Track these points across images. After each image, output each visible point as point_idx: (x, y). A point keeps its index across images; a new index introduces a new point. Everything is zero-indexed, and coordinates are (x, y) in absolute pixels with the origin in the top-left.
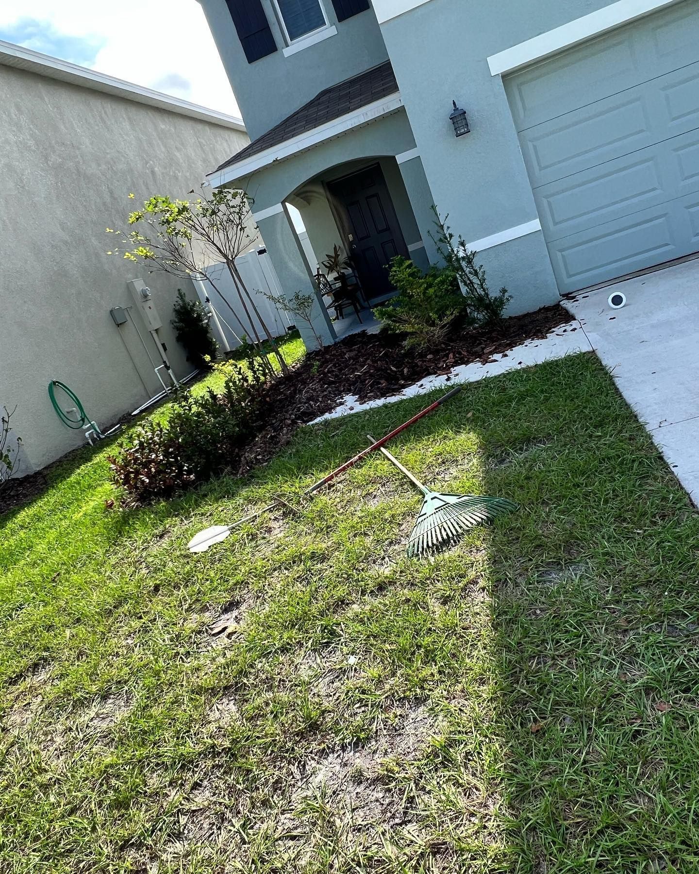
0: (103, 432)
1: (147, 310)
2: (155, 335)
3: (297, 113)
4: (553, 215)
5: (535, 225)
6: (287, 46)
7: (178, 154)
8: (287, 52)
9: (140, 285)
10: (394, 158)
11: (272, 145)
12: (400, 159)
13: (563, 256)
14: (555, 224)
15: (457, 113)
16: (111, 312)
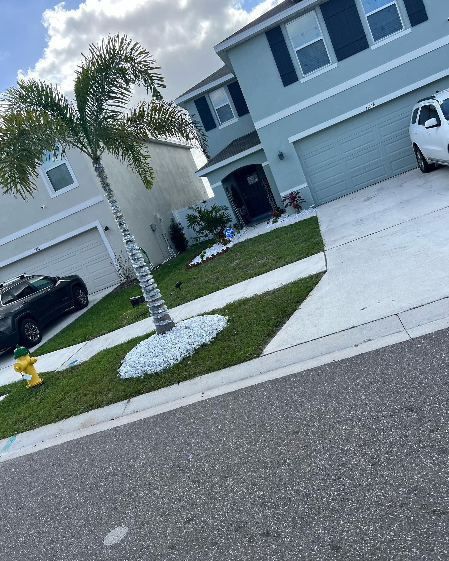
0: (155, 268)
1: (161, 225)
2: (164, 236)
3: (225, 149)
4: (311, 182)
5: (306, 185)
6: (220, 125)
7: (163, 162)
8: (220, 128)
9: (159, 216)
10: (261, 164)
11: (218, 162)
12: (263, 165)
13: (316, 194)
14: (313, 184)
15: (280, 154)
16: (151, 225)
